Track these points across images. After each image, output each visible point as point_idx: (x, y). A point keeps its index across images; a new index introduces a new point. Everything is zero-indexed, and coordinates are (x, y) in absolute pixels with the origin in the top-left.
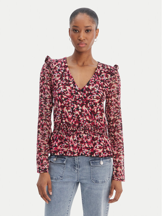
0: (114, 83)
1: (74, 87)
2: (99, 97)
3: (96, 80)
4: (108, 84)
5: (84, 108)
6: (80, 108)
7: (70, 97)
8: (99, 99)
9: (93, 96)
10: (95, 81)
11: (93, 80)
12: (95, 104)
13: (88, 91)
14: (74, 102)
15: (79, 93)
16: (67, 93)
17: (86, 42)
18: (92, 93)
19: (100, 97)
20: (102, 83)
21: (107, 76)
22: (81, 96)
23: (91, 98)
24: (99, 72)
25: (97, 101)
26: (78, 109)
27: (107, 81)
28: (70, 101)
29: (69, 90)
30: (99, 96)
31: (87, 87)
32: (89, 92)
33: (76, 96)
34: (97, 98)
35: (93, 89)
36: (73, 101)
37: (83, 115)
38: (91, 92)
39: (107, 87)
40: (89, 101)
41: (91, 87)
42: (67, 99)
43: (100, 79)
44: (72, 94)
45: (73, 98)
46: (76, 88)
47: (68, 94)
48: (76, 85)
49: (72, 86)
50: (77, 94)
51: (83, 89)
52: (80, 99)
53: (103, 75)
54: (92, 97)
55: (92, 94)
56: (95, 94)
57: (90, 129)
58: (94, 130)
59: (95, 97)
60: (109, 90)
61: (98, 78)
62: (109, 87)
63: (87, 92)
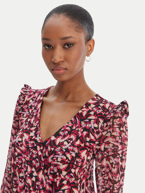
0: (109, 135)
1: (34, 137)
2: (67, 161)
3: (74, 128)
4: (97, 136)
5: (41, 175)
6: (35, 174)
8: (67, 163)
9: (57, 156)
10: (72, 130)
11: (68, 128)
12: (60, 171)
13: (51, 147)
14: (29, 163)
15: (38, 148)
16: (21, 146)
17: (65, 65)
18: (56, 152)
19: (69, 160)
20: (85, 133)
21: (97, 122)
22: (40, 153)
23: (54, 160)
24: (85, 114)
25: (63, 167)
26: (31, 176)
27: (95, 131)
28: (24, 160)
30: (67, 158)
31: (53, 138)
32: (53, 149)
33: (34, 152)
34: (63, 162)
35: (61, 144)
36: (28, 160)
37: (37, 187)
38: (55, 149)
39: (94, 143)
40: (50, 164)
41: (59, 140)
42: (21, 155)
43: (83, 126)
44: (28, 148)
45: (29, 155)
46: (36, 138)
47: (23, 148)
48: (37, 134)
49: (32, 134)
50: (35, 148)
51: (46, 141)
52: (37, 159)
53: (90, 120)
54: (55, 158)
56: (61, 154)
59: (59, 160)
60: (98, 147)
61: (81, 123)
62: (97, 143)
63: (49, 148)
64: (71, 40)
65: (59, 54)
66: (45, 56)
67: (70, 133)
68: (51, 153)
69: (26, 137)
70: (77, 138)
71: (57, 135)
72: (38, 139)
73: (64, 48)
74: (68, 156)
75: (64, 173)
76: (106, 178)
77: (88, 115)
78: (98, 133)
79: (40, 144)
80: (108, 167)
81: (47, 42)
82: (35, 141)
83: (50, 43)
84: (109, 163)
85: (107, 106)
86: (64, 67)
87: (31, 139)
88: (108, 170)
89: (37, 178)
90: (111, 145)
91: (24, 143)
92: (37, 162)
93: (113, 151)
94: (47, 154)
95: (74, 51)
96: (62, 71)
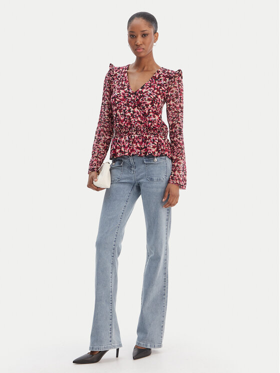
0: (172, 86)
3: (152, 84)
4: (166, 88)
5: (136, 110)
6: (132, 110)
7: (123, 100)
12: (147, 105)
15: (132, 96)
16: (120, 96)
17: (143, 46)
20: (159, 87)
21: (165, 80)
22: (133, 98)
23: (143, 100)
24: (157, 76)
25: (149, 102)
26: (129, 111)
28: (122, 104)
29: (122, 93)
31: (140, 90)
33: (129, 98)
34: (149, 100)
39: (165, 91)
40: (141, 103)
41: (144, 91)
44: (125, 97)
47: (121, 98)
50: (130, 96)
51: (136, 92)
55: (144, 96)
57: (142, 130)
58: (147, 131)
59: (147, 99)
60: (167, 94)
62: (166, 91)
63: (139, 94)
64: (146, 32)
65: (140, 40)
66: (130, 42)
67: (150, 87)
68: (140, 97)
69: (122, 91)
70: (155, 89)
71: (143, 88)
72: (130, 91)
73: (142, 36)
74: (152, 96)
75: (150, 106)
76: (173, 112)
77: (159, 77)
78: (166, 86)
79: (132, 94)
80: (174, 105)
81: (132, 33)
82: (129, 93)
83: (134, 34)
84: (174, 103)
85: (170, 72)
86: (143, 48)
87: (126, 92)
88: (174, 107)
89: (134, 112)
90: (174, 92)
91: (122, 94)
92: (132, 103)
93: (176, 95)
94: (138, 98)
95: (148, 39)
96: (141, 50)
